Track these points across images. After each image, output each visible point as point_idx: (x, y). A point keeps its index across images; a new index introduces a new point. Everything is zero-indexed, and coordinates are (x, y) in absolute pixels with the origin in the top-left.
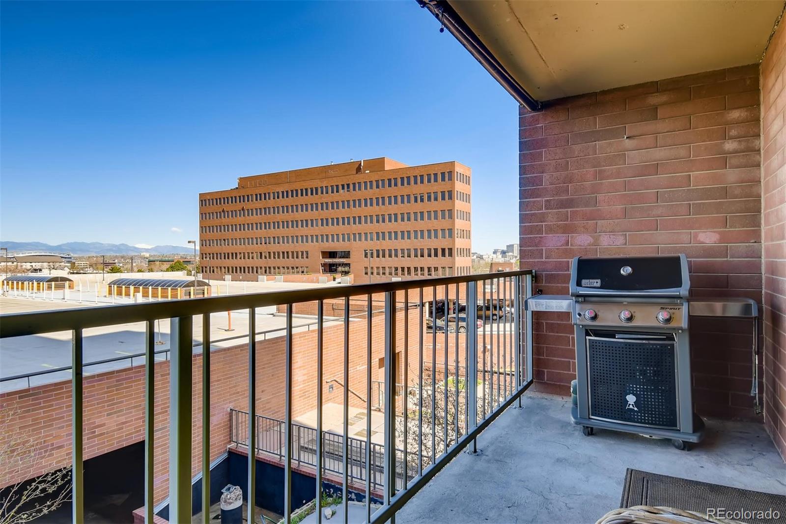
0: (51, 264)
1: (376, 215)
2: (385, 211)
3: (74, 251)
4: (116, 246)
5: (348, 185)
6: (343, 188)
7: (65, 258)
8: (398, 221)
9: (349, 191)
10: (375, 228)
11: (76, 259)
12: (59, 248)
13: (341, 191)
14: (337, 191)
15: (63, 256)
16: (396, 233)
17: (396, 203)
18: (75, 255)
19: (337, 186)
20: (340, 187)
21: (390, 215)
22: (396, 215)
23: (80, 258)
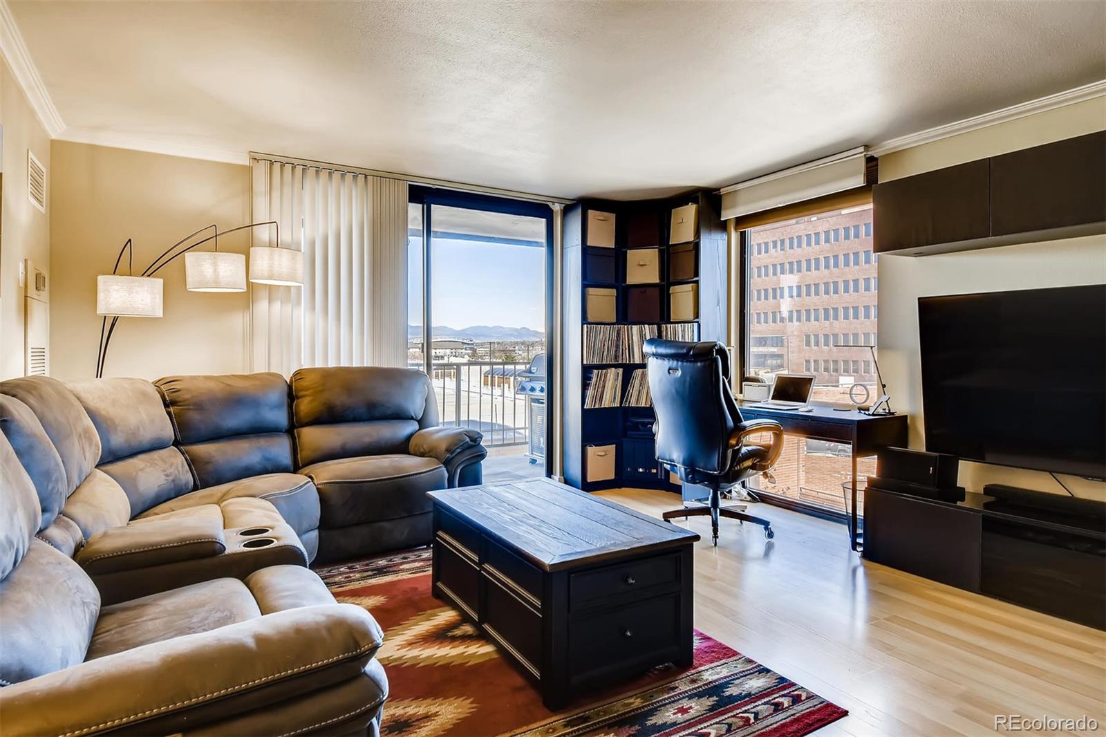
0: (453, 351)
1: (824, 283)
2: (839, 277)
3: (477, 336)
4: (516, 330)
5: (783, 242)
6: (775, 246)
7: (468, 344)
8: (860, 291)
9: (783, 250)
10: (822, 302)
11: (478, 345)
12: (462, 332)
13: (772, 251)
14: (766, 252)
15: (465, 341)
16: (856, 309)
17: (857, 263)
18: (478, 341)
19: (766, 244)
20: (771, 245)
21: (846, 282)
22: (856, 282)
23: (482, 345)
